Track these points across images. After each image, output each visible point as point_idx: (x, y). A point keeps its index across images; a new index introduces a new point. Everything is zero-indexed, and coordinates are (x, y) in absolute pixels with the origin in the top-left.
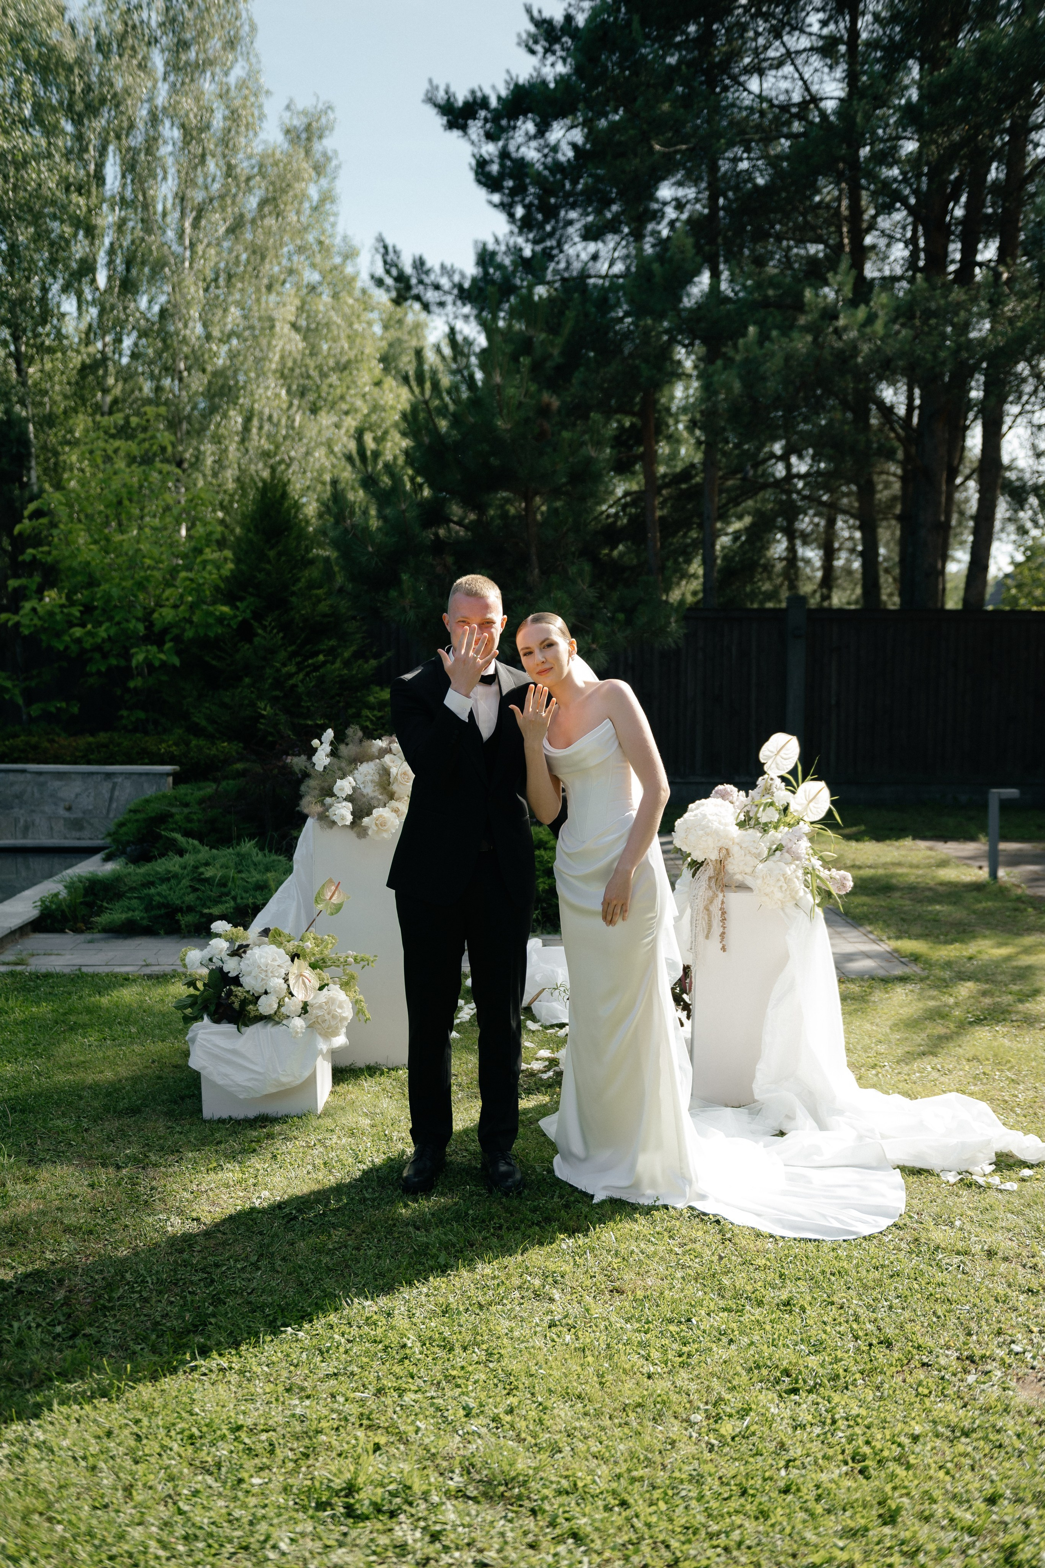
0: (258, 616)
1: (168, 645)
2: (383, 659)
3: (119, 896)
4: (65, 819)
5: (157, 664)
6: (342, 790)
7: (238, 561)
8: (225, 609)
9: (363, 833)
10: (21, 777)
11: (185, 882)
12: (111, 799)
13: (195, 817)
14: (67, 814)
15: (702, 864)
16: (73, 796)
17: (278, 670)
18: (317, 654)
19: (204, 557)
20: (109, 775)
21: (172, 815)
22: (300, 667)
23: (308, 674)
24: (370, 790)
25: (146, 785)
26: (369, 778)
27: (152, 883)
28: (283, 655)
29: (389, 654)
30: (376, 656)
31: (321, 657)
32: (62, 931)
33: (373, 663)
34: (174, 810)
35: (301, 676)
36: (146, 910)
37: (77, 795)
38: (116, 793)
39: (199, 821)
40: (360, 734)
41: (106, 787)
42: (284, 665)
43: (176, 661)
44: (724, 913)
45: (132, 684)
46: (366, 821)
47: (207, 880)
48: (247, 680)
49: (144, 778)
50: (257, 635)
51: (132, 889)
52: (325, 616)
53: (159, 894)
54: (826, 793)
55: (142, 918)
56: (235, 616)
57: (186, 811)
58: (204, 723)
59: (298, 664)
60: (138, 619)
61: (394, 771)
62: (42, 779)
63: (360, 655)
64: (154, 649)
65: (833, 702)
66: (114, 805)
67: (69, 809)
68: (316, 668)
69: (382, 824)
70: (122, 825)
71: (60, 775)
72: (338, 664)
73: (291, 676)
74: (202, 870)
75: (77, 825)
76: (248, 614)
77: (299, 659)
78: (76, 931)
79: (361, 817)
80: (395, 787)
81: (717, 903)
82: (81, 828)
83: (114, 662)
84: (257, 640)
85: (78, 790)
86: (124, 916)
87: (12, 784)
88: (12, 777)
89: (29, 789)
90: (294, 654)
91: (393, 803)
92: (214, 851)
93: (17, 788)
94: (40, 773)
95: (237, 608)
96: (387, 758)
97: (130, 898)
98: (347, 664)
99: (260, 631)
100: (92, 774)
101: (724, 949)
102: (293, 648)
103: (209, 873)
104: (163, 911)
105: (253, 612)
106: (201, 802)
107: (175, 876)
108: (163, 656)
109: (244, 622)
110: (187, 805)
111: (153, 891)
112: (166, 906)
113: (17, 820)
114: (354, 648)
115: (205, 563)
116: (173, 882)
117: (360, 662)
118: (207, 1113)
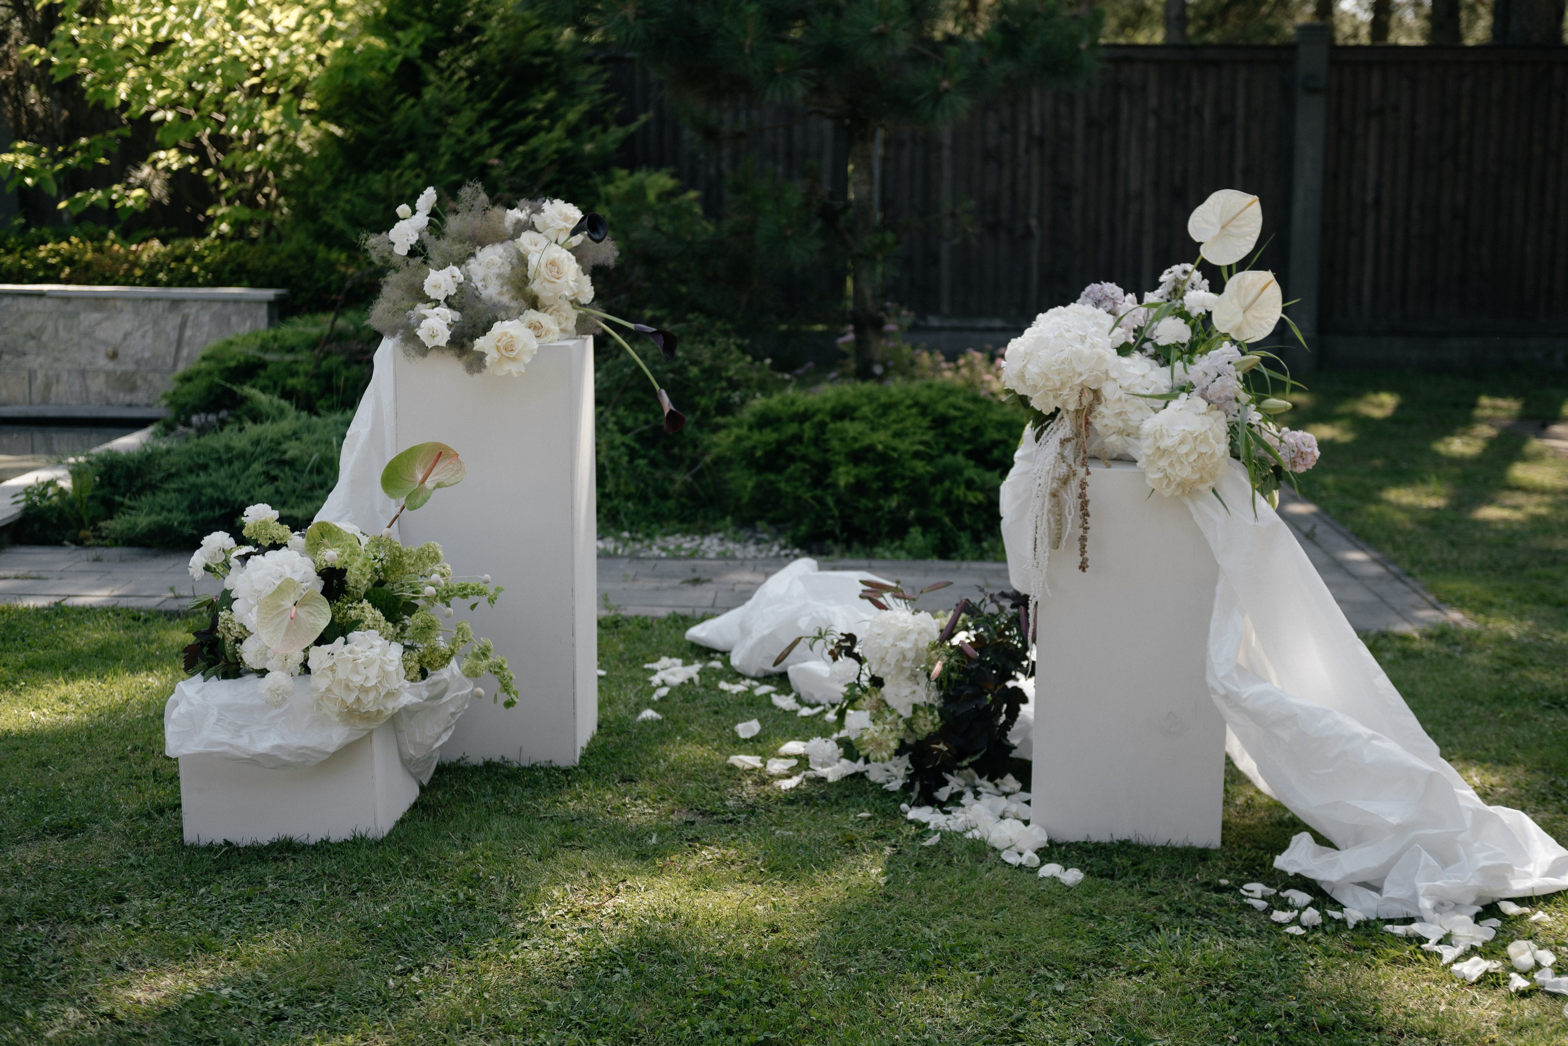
0: (429, 52)
2: (633, 127)
3: (153, 488)
4: (108, 374)
6: (437, 287)
9: (477, 362)
10: (37, 304)
11: (257, 467)
12: (180, 342)
13: (301, 368)
14: (110, 366)
15: (1053, 416)
16: (119, 336)
17: (460, 141)
18: (523, 115)
20: (176, 303)
21: (263, 365)
22: (496, 136)
23: (508, 149)
24: (492, 291)
25: (234, 320)
26: (495, 270)
27: (205, 467)
28: (467, 116)
29: (643, 118)
30: (623, 120)
31: (530, 119)
32: (57, 543)
33: (617, 133)
34: (269, 357)
35: (497, 149)
36: (192, 509)
37: (126, 335)
38: (188, 333)
39: (306, 374)
40: (483, 197)
41: (172, 322)
42: (470, 131)
44: (1084, 504)
46: (480, 344)
47: (291, 463)
48: (410, 157)
49: (231, 308)
50: (427, 83)
51: (170, 477)
52: (537, 53)
53: (213, 485)
54: (1275, 291)
55: (182, 524)
56: (393, 54)
57: (289, 358)
58: (341, 224)
59: (493, 131)
61: (533, 260)
62: (70, 308)
63: (593, 117)
65: (1370, 198)
66: (185, 352)
67: (114, 356)
68: (523, 137)
69: (508, 348)
70: (186, 379)
71: (99, 302)
72: (558, 132)
73: (480, 150)
74: (284, 447)
75: (127, 382)
76: (415, 51)
77: (493, 123)
78: (79, 543)
79: (473, 337)
80: (535, 287)
81: (1074, 484)
82: (133, 389)
84: (428, 94)
85: (127, 327)
86: (154, 518)
87: (23, 316)
88: (22, 303)
89: (50, 325)
90: (485, 116)
91: (532, 315)
92: (315, 419)
93: (31, 323)
94: (67, 298)
95: (398, 42)
96: (526, 239)
97: (167, 492)
98: (573, 132)
99: (432, 77)
100: (149, 300)
101: (1083, 567)
102: (483, 105)
103: (293, 450)
104: (217, 513)
105: (422, 47)
106: (313, 345)
107: (242, 455)
109: (407, 64)
110: (291, 350)
111: (203, 478)
112: (222, 503)
113: (32, 374)
114: (583, 107)
116: (237, 465)
117: (597, 128)
118: (189, 836)
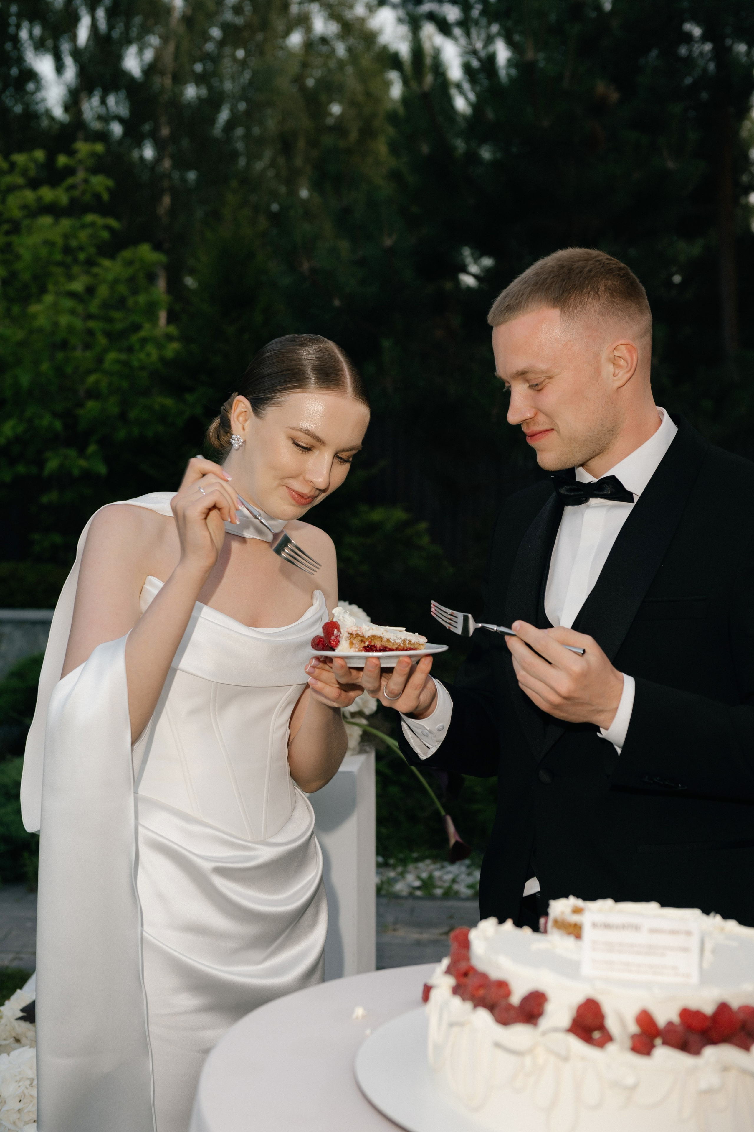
1: (92, 448)
2: (374, 471)
5: (76, 472)
7: (185, 338)
8: (169, 402)
19: (143, 334)
29: (382, 463)
33: (361, 475)
43: (102, 469)
45: (45, 499)
60: (55, 415)
64: (72, 453)
83: (21, 469)
95: (185, 402)
108: (83, 463)
115: (144, 341)
